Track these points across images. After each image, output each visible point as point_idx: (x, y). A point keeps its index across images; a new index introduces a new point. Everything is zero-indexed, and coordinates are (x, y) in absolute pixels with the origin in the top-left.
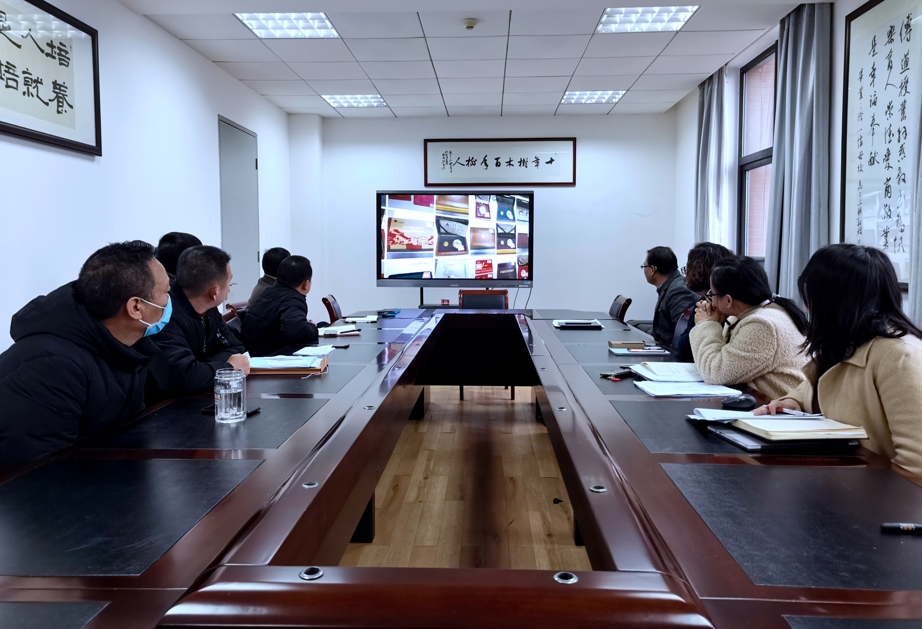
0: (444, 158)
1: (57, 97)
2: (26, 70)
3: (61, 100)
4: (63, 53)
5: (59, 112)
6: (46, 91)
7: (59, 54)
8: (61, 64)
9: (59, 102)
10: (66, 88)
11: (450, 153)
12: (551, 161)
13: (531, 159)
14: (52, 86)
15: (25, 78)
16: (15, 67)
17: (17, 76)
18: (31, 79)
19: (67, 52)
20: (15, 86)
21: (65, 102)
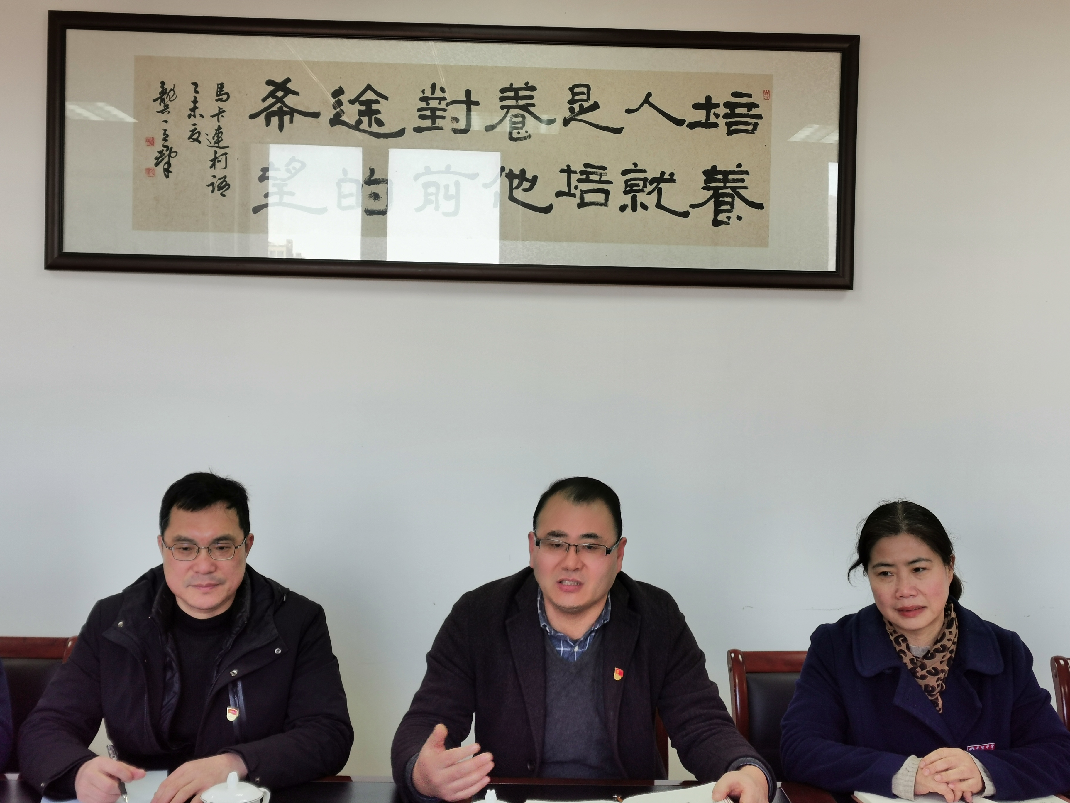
1: (716, 196)
2: (632, 167)
3: (729, 200)
4: (741, 110)
5: (716, 223)
6: (685, 192)
7: (731, 116)
8: (730, 133)
9: (718, 204)
10: (745, 173)
14: (702, 178)
15: (632, 180)
16: (604, 169)
17: (608, 183)
18: (645, 179)
19: (753, 106)
20: (602, 201)
21: (739, 201)
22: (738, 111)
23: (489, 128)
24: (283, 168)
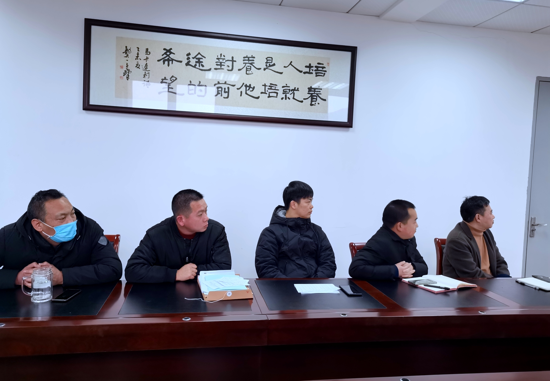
1: (312, 96)
2: (285, 85)
3: (315, 97)
5: (311, 105)
6: (301, 95)
7: (316, 70)
8: (316, 76)
9: (312, 99)
10: (321, 89)
14: (307, 90)
15: (284, 90)
16: (276, 85)
17: (277, 90)
18: (289, 90)
19: (324, 68)
20: (276, 96)
21: (319, 98)
22: (319, 69)
23: (239, 70)
24: (169, 79)
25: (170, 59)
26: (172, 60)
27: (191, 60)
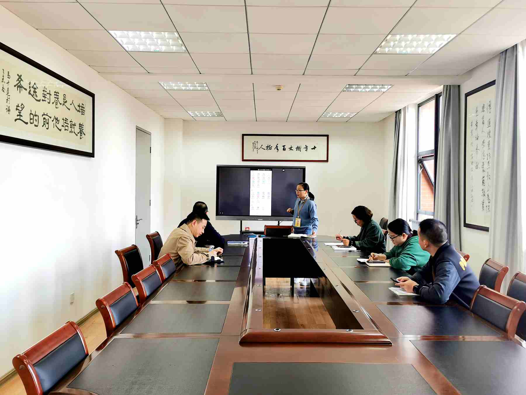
0: (253, 145)
1: (81, 131)
2: (71, 120)
3: (81, 132)
4: (83, 109)
5: (81, 138)
6: (77, 129)
7: (82, 110)
8: (82, 114)
9: (81, 133)
10: (83, 125)
11: (257, 142)
12: (315, 148)
13: (303, 146)
14: (79, 126)
15: (71, 124)
16: (68, 120)
17: (68, 124)
18: (72, 124)
19: (84, 108)
20: (67, 129)
21: (83, 133)
23: (53, 103)
24: (20, 107)
25: (21, 86)
26: (22, 87)
27: (31, 88)
